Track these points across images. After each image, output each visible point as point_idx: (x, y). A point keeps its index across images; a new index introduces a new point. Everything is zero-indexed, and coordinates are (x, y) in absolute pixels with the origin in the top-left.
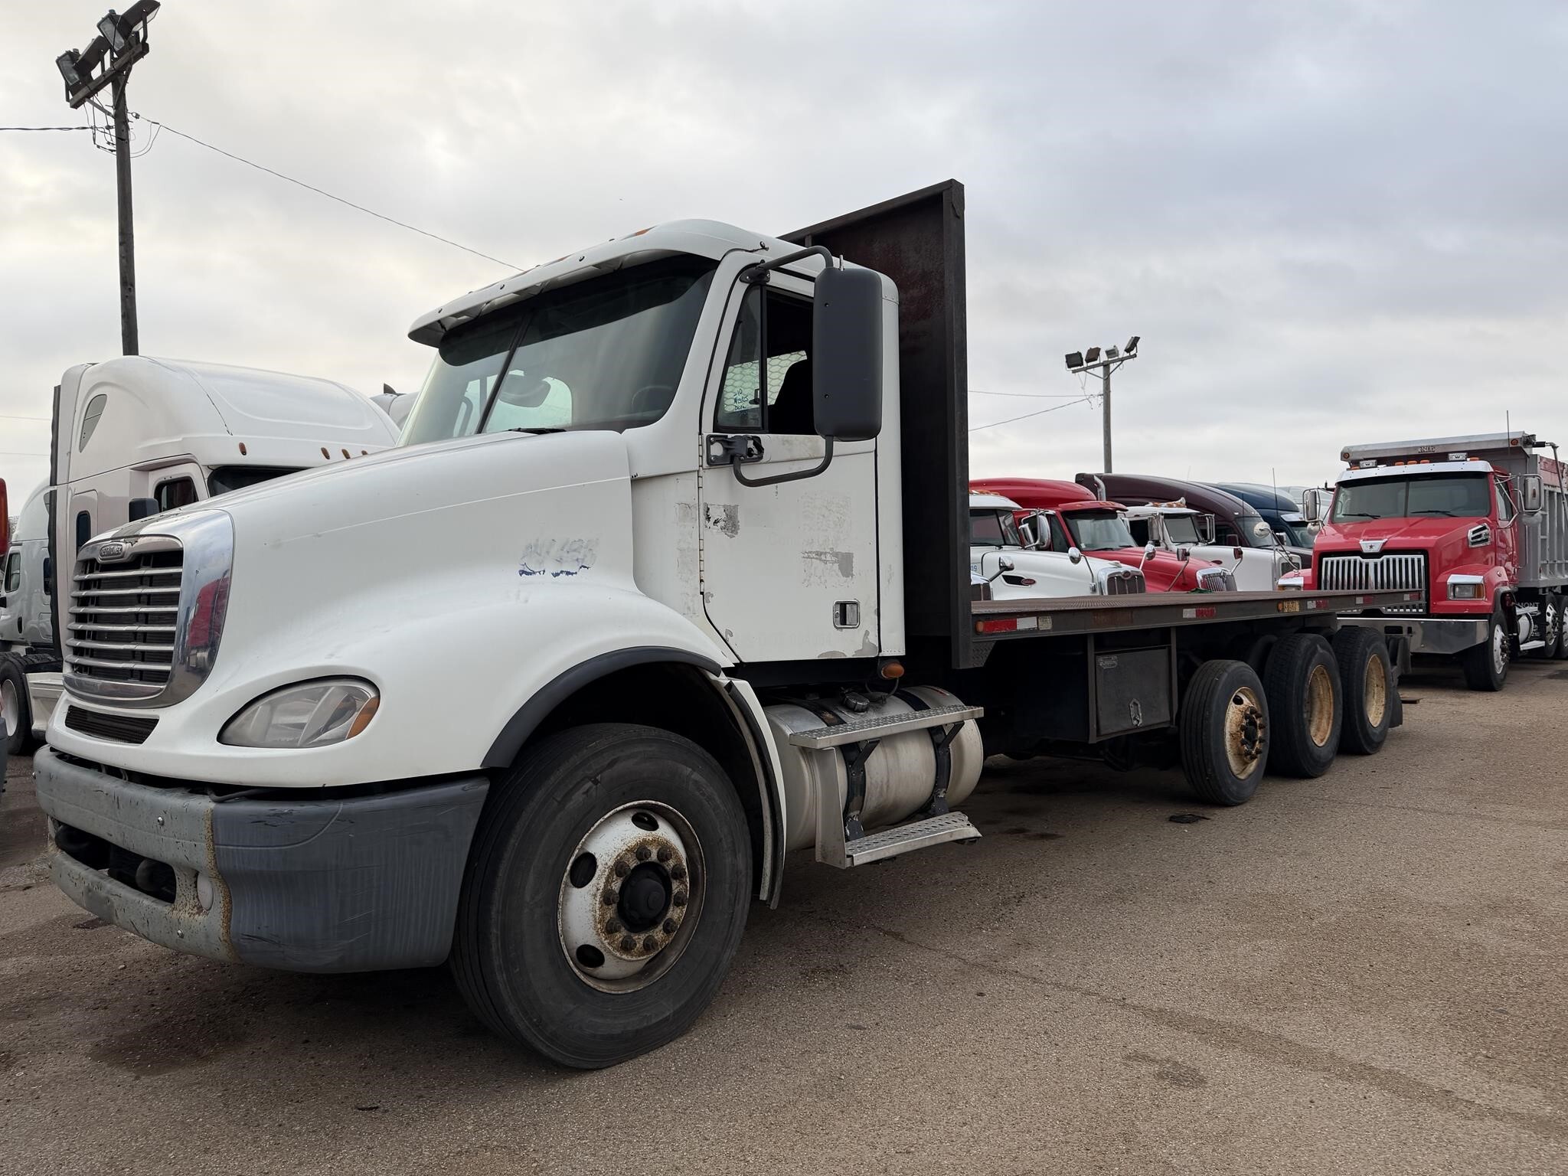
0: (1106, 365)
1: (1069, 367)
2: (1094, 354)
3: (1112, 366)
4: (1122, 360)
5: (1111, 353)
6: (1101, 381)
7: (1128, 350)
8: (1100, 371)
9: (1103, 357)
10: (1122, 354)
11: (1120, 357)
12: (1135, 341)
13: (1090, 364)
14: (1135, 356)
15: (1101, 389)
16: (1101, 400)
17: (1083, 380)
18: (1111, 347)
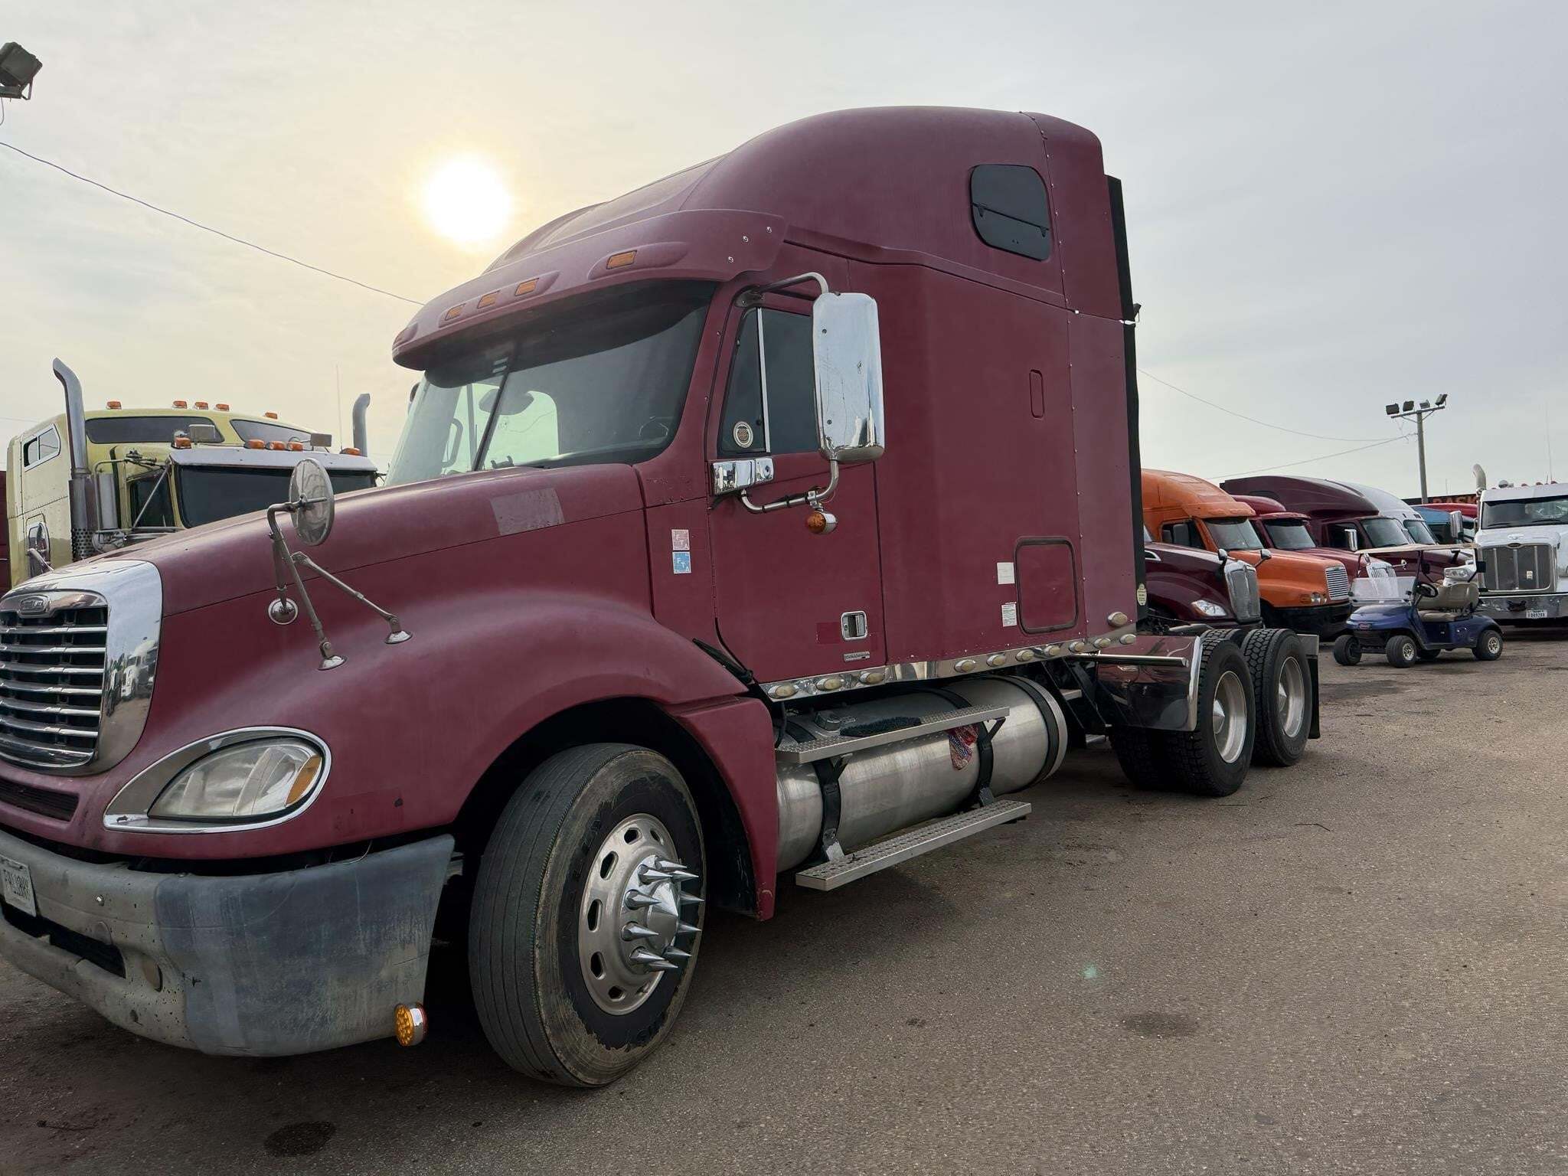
0: (1419, 413)
1: (1389, 414)
2: (1409, 406)
3: (1424, 415)
4: (1433, 410)
5: (1425, 405)
6: (1416, 425)
7: (1438, 404)
8: (1415, 417)
9: (1417, 407)
10: (1433, 405)
11: (1431, 408)
12: (1444, 398)
13: (1406, 413)
14: (1443, 407)
15: (1416, 430)
16: (1416, 438)
17: (1400, 423)
18: (1425, 401)
